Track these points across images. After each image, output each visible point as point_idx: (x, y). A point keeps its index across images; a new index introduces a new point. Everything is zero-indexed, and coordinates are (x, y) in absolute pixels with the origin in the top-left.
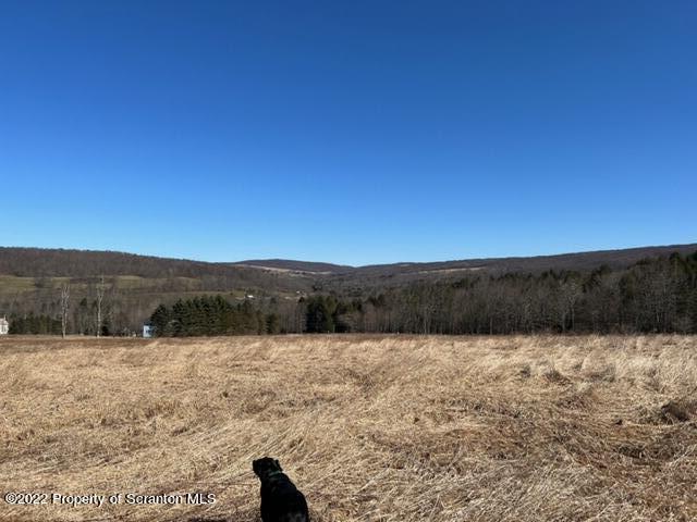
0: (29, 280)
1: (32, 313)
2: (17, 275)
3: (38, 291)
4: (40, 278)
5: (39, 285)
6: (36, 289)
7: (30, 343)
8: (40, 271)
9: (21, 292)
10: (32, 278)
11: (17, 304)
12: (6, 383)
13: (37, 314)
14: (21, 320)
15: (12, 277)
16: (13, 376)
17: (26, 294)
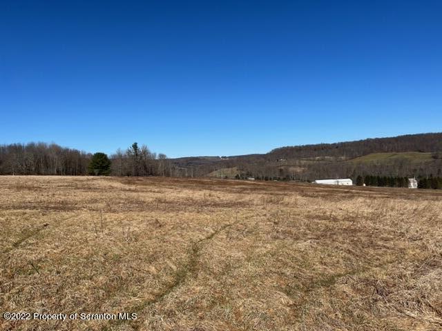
0: (428, 154)
1: (431, 175)
2: (420, 151)
3: (434, 161)
4: (435, 153)
5: (435, 157)
6: (433, 159)
7: (433, 194)
8: (435, 148)
9: (423, 162)
10: (430, 153)
11: (421, 169)
12: (426, 218)
13: (435, 176)
14: (425, 179)
15: (417, 153)
16: (428, 215)
17: (427, 163)
